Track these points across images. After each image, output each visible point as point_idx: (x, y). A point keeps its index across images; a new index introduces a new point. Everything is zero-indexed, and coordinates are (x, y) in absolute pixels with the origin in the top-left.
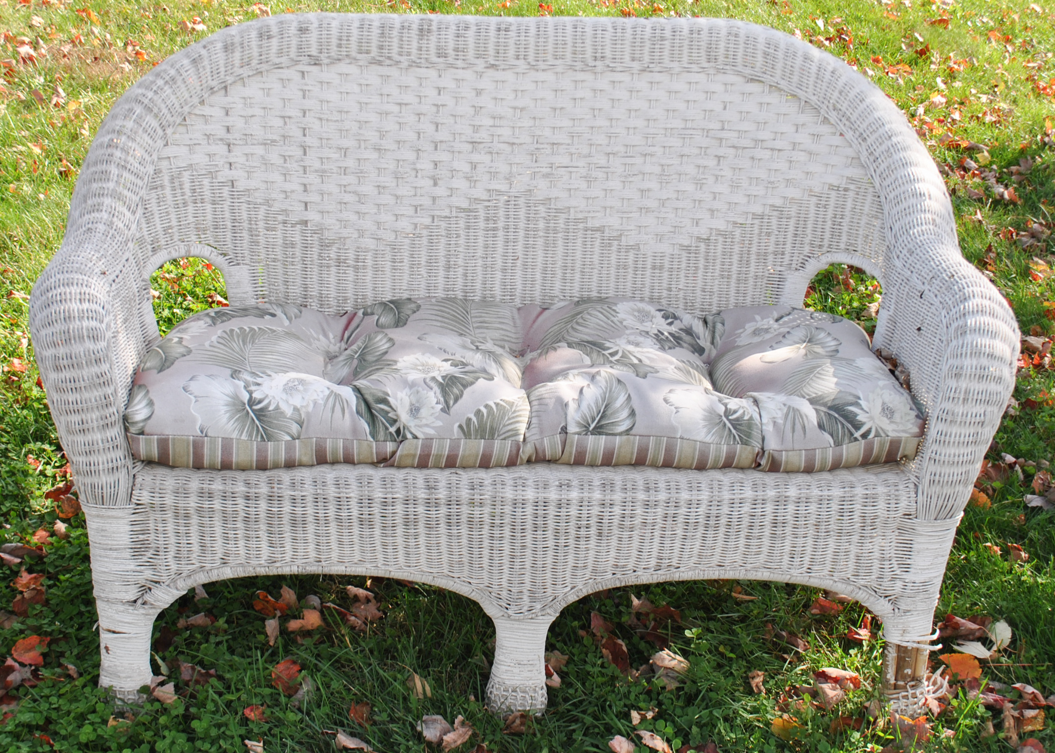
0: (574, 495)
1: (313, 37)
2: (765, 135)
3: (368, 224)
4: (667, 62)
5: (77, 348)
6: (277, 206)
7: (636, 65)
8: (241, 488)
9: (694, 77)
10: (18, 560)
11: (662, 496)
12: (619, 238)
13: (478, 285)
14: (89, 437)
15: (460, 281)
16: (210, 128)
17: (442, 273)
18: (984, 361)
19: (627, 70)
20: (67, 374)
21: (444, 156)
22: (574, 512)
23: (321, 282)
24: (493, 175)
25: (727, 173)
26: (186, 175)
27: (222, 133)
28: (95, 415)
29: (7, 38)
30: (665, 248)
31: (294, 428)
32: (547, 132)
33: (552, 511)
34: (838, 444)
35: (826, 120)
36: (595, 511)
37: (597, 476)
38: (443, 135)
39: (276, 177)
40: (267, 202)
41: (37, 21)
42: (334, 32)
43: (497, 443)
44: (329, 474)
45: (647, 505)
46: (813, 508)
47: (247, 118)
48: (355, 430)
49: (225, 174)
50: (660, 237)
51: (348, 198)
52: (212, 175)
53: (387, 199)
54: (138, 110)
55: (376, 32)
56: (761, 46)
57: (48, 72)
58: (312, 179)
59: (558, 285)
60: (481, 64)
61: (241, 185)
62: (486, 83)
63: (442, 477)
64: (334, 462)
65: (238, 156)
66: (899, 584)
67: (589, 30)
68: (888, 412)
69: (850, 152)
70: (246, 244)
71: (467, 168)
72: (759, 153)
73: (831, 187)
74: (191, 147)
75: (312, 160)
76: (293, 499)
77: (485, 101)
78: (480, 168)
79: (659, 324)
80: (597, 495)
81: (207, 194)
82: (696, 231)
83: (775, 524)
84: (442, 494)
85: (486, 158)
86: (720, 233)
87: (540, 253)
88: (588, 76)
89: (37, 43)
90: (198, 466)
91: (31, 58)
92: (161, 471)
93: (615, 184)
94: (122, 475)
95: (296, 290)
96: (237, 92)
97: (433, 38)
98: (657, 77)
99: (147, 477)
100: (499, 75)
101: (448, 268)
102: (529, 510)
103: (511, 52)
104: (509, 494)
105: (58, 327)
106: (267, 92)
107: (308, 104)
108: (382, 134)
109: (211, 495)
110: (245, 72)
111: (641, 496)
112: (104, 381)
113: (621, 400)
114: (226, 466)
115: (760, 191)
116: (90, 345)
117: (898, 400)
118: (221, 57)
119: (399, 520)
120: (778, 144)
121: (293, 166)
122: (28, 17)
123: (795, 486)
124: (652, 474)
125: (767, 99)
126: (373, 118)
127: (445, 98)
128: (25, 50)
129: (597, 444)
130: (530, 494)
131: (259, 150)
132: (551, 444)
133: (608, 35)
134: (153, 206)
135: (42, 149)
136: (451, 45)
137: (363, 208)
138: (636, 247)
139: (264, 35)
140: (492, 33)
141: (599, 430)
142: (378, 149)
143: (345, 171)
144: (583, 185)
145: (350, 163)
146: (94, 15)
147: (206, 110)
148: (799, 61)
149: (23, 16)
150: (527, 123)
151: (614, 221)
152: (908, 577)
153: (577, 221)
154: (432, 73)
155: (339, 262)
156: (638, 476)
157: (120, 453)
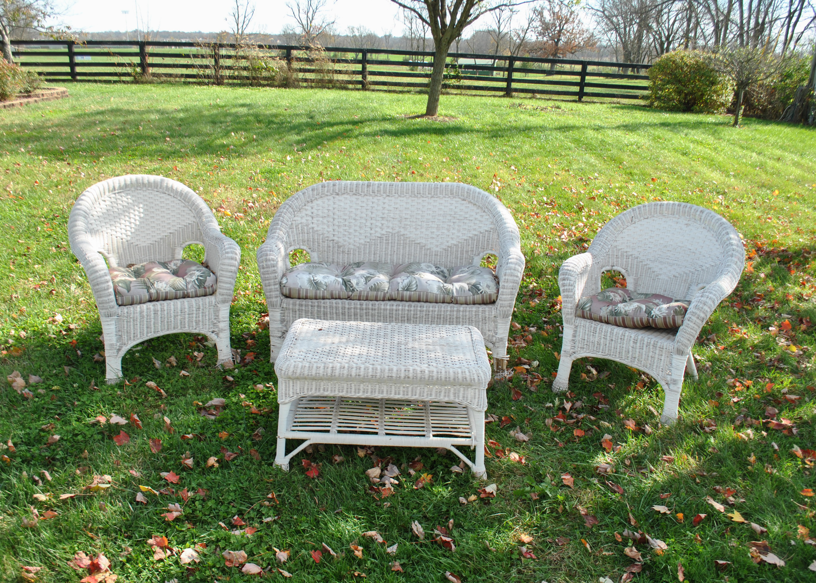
0: (400, 308)
1: (337, 187)
2: (467, 216)
3: (351, 241)
4: (439, 195)
5: (269, 263)
6: (325, 235)
7: (430, 196)
8: (310, 303)
9: (446, 199)
10: (248, 337)
11: (425, 309)
12: (424, 246)
13: (383, 260)
14: (271, 287)
15: (378, 258)
16: (307, 213)
17: (373, 256)
18: (512, 271)
19: (427, 197)
20: (265, 270)
21: (374, 222)
22: (400, 313)
23: (338, 257)
24: (388, 227)
25: (457, 227)
26: (300, 226)
27: (310, 214)
28: (272, 281)
29: (244, 201)
30: (438, 249)
31: (325, 287)
32: (404, 215)
33: (394, 312)
34: (474, 295)
35: (484, 211)
36: (406, 312)
37: (407, 304)
38: (373, 215)
39: (325, 227)
40: (323, 234)
41: (254, 195)
42: (343, 186)
43: (379, 293)
44: (334, 301)
45: (420, 311)
46: (467, 313)
47: (318, 210)
48: (341, 289)
49: (311, 226)
50: (437, 246)
51: (346, 233)
52: (307, 225)
53: (357, 234)
54: (287, 206)
55: (355, 186)
56: (466, 190)
57: (258, 212)
58: (336, 227)
59: (407, 260)
60: (385, 195)
61: (316, 229)
62: (386, 201)
63: (364, 303)
64: (336, 299)
65: (315, 220)
66: (494, 338)
67: (416, 186)
68: (488, 286)
69: (491, 220)
70: (316, 246)
71: (380, 225)
72: (465, 221)
73: (486, 231)
74: (302, 218)
75: (336, 222)
76: (324, 307)
77: (386, 206)
78: (384, 225)
79: (434, 269)
80: (407, 308)
81: (306, 231)
82: (447, 244)
83: (457, 318)
84: (364, 307)
85: (386, 222)
86: (455, 245)
87: (401, 250)
88: (415, 199)
89: (255, 202)
90: (299, 298)
91: (252, 207)
92: (289, 299)
93: (423, 230)
94: (279, 299)
95: (330, 260)
96: (315, 202)
97: (371, 188)
98: (436, 199)
99: (286, 300)
100: (390, 198)
101: (374, 254)
102: (388, 312)
103: (394, 192)
104: (382, 307)
105: (264, 258)
106: (324, 203)
107: (335, 206)
108: (356, 215)
109: (302, 305)
110: (318, 197)
111: (419, 308)
112: (275, 272)
113: (414, 282)
114: (306, 298)
115: (466, 232)
116: (272, 262)
117: (492, 284)
118: (311, 192)
119: (353, 314)
120: (471, 218)
121: (330, 224)
122: (251, 194)
123: (462, 308)
124: (422, 304)
125: (468, 205)
126: (354, 210)
127: (374, 205)
128: (250, 204)
129: (407, 294)
130: (388, 307)
131: (321, 219)
132: (394, 294)
133: (422, 187)
134: (290, 233)
136: (376, 189)
137: (350, 236)
138: (430, 249)
139: (323, 186)
140: (388, 186)
141: (407, 290)
142: (355, 219)
143: (345, 225)
144: (414, 230)
145: (347, 223)
146: (275, 193)
147: (306, 207)
148: (477, 194)
150: (398, 212)
151: (423, 241)
152: (497, 336)
153: (412, 241)
154: (371, 198)
155: (343, 252)
156: (419, 304)
157: (278, 293)
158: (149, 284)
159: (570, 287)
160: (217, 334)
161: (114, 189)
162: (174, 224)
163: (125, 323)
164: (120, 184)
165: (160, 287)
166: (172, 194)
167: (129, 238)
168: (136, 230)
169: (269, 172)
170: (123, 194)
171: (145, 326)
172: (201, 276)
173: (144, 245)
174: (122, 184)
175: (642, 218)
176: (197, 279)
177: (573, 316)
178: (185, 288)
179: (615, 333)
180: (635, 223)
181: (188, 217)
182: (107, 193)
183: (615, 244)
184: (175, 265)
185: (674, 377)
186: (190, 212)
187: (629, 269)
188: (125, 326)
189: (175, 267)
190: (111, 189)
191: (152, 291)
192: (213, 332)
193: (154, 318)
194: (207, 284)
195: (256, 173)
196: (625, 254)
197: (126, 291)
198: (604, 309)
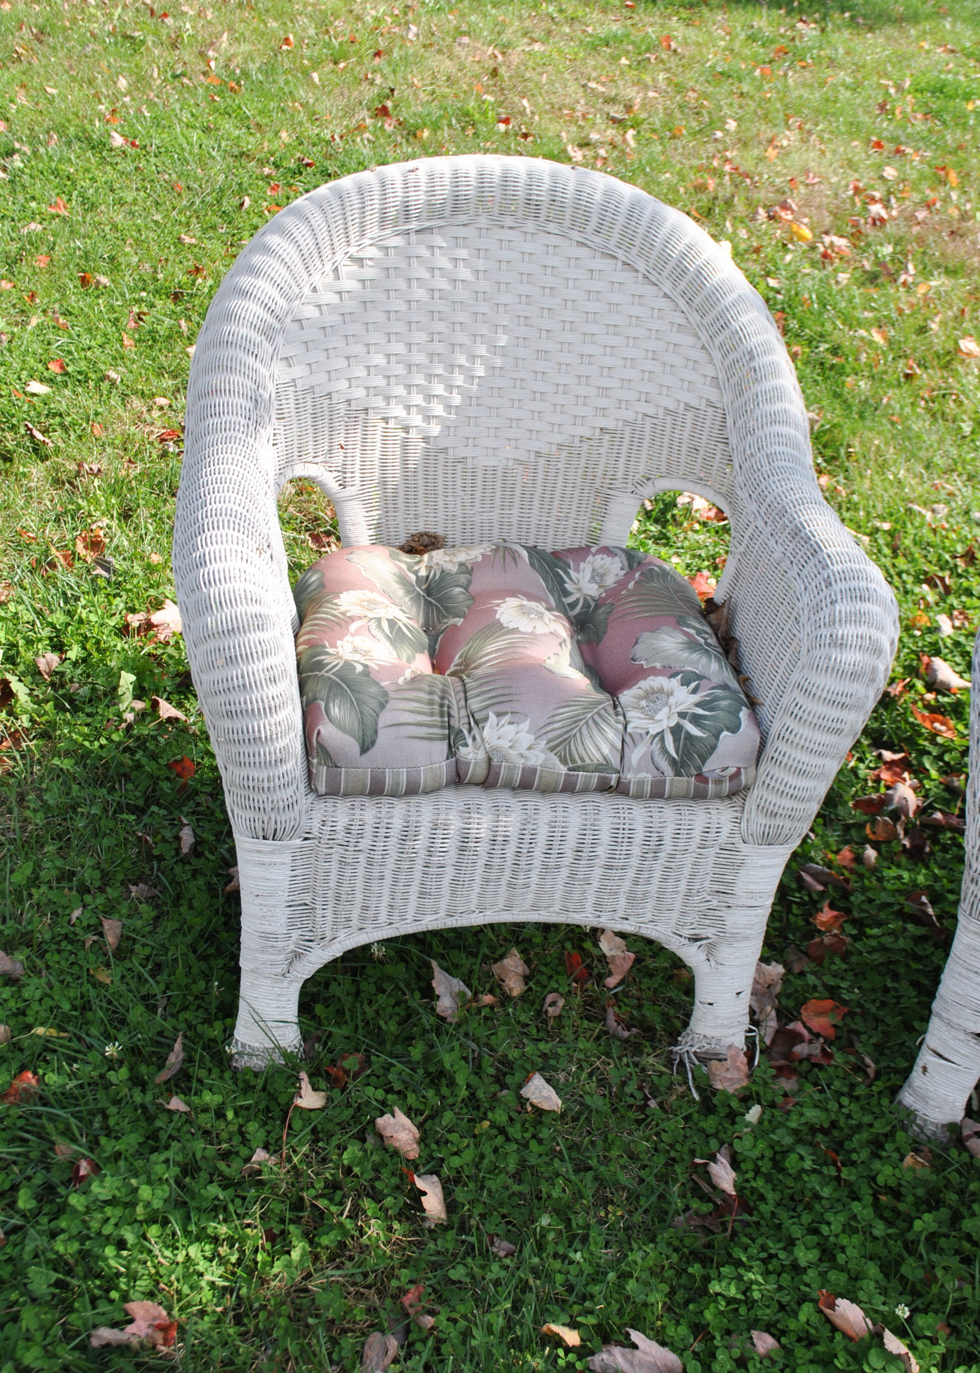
10: (820, 888)
29: (857, 190)
41: (890, 172)
57: (896, 241)
89: (889, 201)
91: (882, 220)
122: (880, 169)
128: (877, 209)
135: (884, 338)
149: (874, 165)
158: (460, 721)
160: (711, 950)
161: (406, 212)
162: (626, 395)
163: (335, 865)
164: (431, 192)
165: (504, 744)
166: (641, 266)
167: (435, 430)
168: (468, 398)
169: (939, 90)
170: (438, 240)
171: (415, 889)
172: (696, 720)
173: (491, 462)
174: (444, 191)
176: (676, 731)
178: (615, 762)
181: (690, 375)
182: (373, 231)
184: (597, 576)
186: (701, 356)
188: (334, 876)
189: (592, 590)
190: (392, 212)
191: (471, 754)
192: (695, 939)
193: (457, 867)
194: (712, 766)
195: (899, 88)
197: (356, 748)
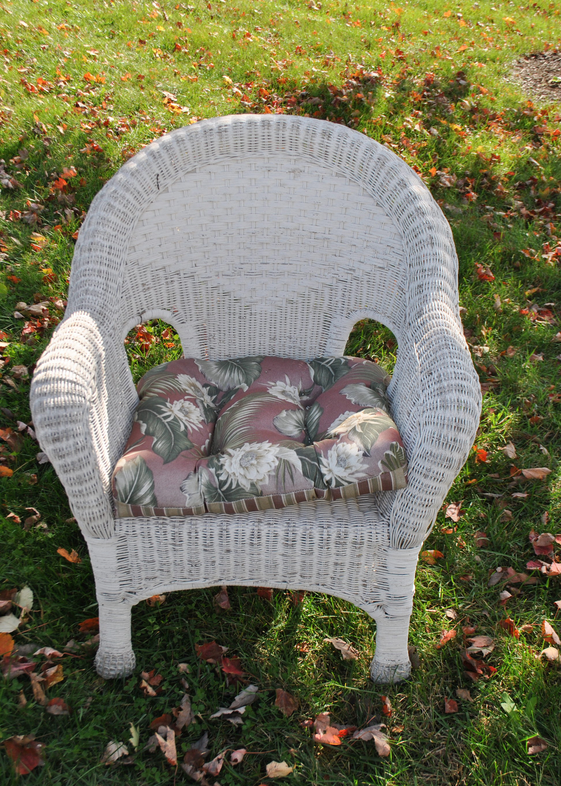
159: (81, 455)
175: (181, 174)
177: (108, 516)
179: (232, 536)
180: (167, 190)
183: (134, 256)
185: (394, 591)
187: (178, 306)
196: (161, 273)
198: (190, 485)
